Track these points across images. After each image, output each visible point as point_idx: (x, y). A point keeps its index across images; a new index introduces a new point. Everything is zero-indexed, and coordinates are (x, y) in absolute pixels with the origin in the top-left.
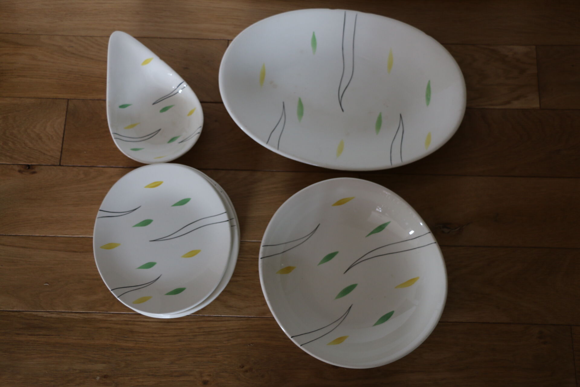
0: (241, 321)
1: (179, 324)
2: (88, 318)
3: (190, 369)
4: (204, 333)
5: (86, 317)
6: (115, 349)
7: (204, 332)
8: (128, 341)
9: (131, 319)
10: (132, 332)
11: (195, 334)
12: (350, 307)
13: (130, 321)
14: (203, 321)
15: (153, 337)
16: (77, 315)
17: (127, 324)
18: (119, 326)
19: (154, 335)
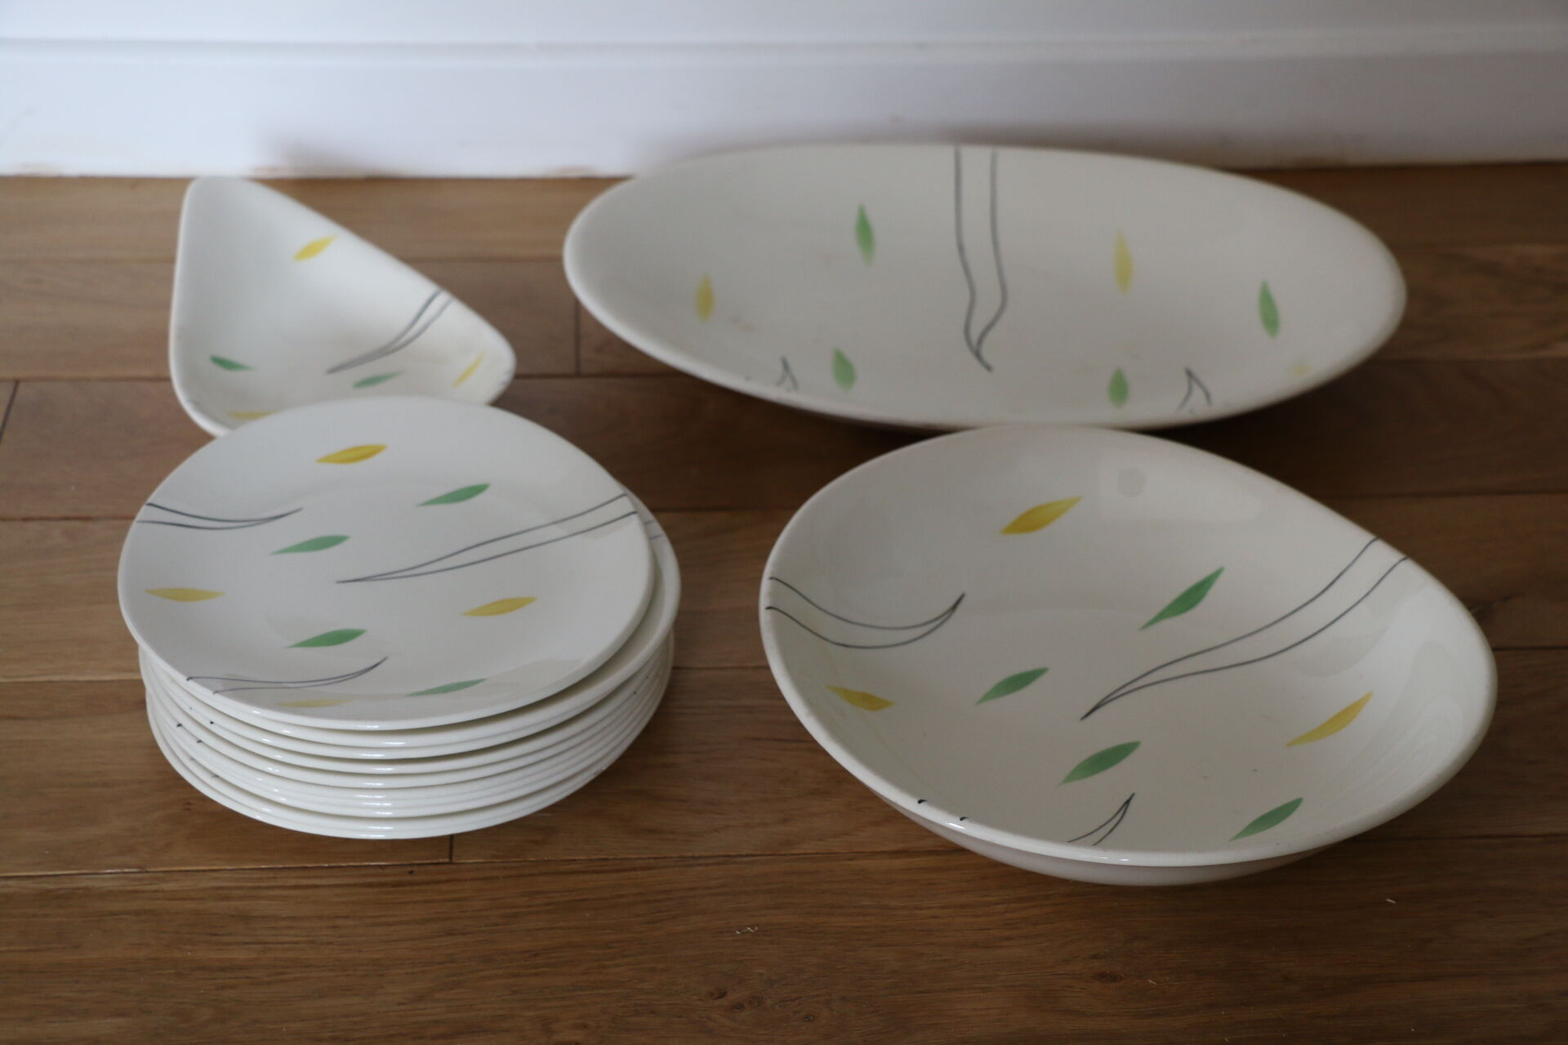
0: (700, 868)
1: (444, 887)
2: (59, 889)
3: (500, 1012)
4: (550, 907)
5: (51, 887)
6: (172, 971)
7: (547, 905)
8: (230, 944)
9: (243, 884)
10: (245, 918)
11: (515, 910)
12: (1128, 802)
13: (241, 888)
14: (541, 874)
15: (335, 927)
16: (10, 883)
17: (227, 898)
18: (190, 905)
19: (340, 922)
